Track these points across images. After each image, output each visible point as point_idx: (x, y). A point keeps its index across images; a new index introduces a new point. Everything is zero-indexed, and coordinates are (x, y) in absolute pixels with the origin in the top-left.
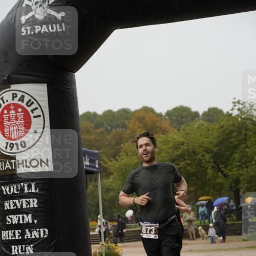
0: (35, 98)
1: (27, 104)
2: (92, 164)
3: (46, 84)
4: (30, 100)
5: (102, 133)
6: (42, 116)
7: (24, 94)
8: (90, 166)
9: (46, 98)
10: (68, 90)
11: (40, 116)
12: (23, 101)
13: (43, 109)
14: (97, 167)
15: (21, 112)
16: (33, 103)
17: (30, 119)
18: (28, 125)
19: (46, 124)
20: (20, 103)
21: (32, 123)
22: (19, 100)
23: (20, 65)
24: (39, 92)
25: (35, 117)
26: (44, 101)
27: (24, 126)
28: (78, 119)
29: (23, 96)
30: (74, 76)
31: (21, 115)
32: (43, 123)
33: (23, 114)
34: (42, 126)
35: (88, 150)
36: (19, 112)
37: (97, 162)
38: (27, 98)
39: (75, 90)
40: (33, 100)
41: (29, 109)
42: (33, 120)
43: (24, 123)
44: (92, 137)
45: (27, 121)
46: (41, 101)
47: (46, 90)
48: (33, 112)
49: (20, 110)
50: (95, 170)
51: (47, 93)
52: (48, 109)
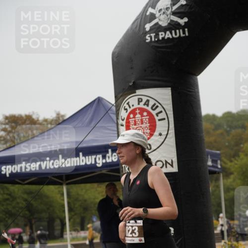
0: (160, 102)
1: (152, 108)
2: (215, 165)
3: (170, 88)
4: (155, 104)
5: (222, 134)
6: (167, 119)
7: (149, 98)
8: (213, 166)
9: (170, 102)
10: (191, 93)
11: (164, 119)
12: (148, 105)
13: (168, 112)
14: (219, 167)
15: (146, 116)
16: (157, 107)
17: (155, 122)
18: (153, 128)
19: (170, 126)
20: (145, 107)
21: (157, 126)
22: (144, 104)
23: (145, 71)
24: (163, 96)
25: (159, 120)
26: (168, 104)
27: (150, 129)
28: (201, 120)
29: (148, 101)
30: (197, 79)
31: (146, 119)
32: (167, 125)
33: (148, 117)
34: (167, 129)
35: (210, 151)
36: (144, 116)
37: (219, 162)
38: (152, 103)
39: (198, 92)
40: (157, 104)
41: (154, 113)
42: (158, 123)
43: (149, 126)
44: (212, 139)
45: (152, 124)
46: (165, 104)
47: (170, 93)
48: (157, 116)
49: (145, 114)
50: (217, 170)
51: (171, 97)
52: (172, 112)
